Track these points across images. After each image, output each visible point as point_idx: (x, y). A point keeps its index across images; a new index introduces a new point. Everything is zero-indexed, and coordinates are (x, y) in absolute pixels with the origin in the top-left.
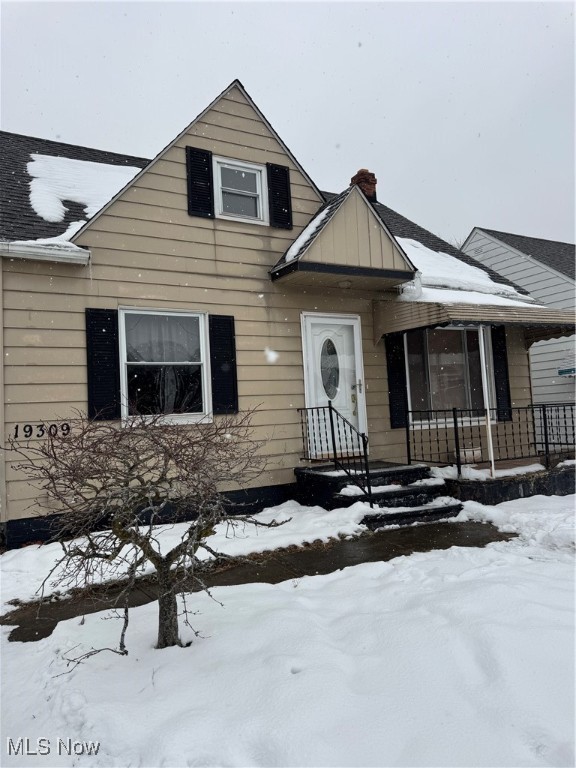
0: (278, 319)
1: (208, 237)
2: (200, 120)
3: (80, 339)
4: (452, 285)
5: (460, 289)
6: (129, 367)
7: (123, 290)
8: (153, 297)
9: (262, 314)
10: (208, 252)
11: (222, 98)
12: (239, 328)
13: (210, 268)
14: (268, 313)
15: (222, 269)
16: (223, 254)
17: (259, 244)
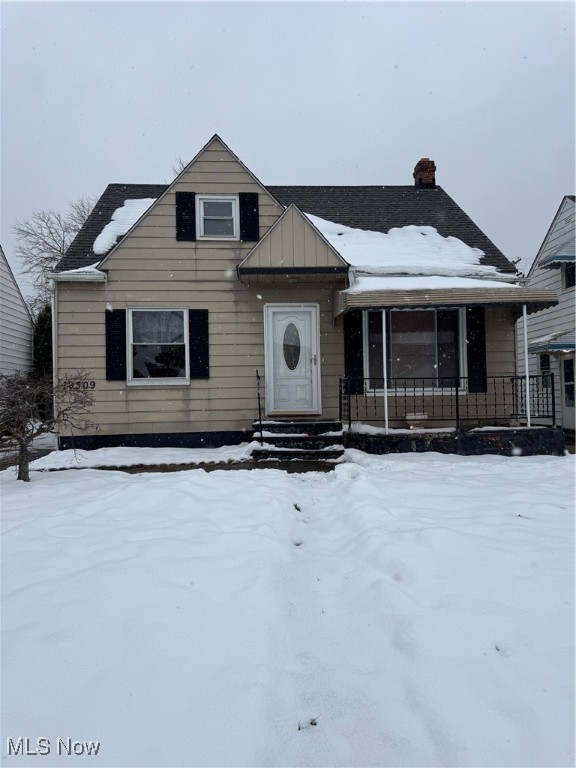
0: (244, 310)
1: (191, 254)
2: (186, 170)
3: (102, 329)
4: (410, 272)
5: (421, 275)
6: (134, 346)
7: (130, 296)
8: (149, 300)
9: (231, 307)
10: (190, 265)
11: (205, 150)
12: (212, 318)
13: (191, 276)
14: (236, 306)
15: (201, 276)
16: (202, 265)
17: (231, 255)
